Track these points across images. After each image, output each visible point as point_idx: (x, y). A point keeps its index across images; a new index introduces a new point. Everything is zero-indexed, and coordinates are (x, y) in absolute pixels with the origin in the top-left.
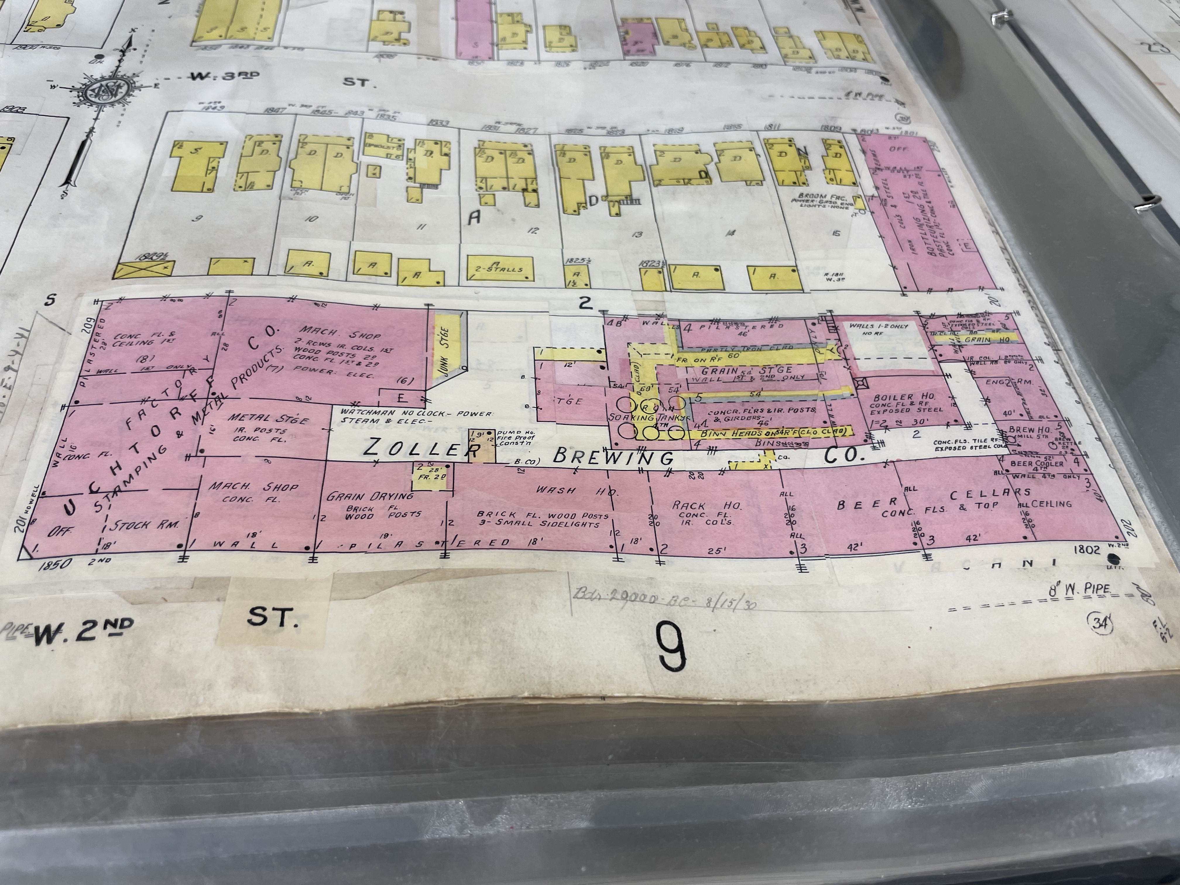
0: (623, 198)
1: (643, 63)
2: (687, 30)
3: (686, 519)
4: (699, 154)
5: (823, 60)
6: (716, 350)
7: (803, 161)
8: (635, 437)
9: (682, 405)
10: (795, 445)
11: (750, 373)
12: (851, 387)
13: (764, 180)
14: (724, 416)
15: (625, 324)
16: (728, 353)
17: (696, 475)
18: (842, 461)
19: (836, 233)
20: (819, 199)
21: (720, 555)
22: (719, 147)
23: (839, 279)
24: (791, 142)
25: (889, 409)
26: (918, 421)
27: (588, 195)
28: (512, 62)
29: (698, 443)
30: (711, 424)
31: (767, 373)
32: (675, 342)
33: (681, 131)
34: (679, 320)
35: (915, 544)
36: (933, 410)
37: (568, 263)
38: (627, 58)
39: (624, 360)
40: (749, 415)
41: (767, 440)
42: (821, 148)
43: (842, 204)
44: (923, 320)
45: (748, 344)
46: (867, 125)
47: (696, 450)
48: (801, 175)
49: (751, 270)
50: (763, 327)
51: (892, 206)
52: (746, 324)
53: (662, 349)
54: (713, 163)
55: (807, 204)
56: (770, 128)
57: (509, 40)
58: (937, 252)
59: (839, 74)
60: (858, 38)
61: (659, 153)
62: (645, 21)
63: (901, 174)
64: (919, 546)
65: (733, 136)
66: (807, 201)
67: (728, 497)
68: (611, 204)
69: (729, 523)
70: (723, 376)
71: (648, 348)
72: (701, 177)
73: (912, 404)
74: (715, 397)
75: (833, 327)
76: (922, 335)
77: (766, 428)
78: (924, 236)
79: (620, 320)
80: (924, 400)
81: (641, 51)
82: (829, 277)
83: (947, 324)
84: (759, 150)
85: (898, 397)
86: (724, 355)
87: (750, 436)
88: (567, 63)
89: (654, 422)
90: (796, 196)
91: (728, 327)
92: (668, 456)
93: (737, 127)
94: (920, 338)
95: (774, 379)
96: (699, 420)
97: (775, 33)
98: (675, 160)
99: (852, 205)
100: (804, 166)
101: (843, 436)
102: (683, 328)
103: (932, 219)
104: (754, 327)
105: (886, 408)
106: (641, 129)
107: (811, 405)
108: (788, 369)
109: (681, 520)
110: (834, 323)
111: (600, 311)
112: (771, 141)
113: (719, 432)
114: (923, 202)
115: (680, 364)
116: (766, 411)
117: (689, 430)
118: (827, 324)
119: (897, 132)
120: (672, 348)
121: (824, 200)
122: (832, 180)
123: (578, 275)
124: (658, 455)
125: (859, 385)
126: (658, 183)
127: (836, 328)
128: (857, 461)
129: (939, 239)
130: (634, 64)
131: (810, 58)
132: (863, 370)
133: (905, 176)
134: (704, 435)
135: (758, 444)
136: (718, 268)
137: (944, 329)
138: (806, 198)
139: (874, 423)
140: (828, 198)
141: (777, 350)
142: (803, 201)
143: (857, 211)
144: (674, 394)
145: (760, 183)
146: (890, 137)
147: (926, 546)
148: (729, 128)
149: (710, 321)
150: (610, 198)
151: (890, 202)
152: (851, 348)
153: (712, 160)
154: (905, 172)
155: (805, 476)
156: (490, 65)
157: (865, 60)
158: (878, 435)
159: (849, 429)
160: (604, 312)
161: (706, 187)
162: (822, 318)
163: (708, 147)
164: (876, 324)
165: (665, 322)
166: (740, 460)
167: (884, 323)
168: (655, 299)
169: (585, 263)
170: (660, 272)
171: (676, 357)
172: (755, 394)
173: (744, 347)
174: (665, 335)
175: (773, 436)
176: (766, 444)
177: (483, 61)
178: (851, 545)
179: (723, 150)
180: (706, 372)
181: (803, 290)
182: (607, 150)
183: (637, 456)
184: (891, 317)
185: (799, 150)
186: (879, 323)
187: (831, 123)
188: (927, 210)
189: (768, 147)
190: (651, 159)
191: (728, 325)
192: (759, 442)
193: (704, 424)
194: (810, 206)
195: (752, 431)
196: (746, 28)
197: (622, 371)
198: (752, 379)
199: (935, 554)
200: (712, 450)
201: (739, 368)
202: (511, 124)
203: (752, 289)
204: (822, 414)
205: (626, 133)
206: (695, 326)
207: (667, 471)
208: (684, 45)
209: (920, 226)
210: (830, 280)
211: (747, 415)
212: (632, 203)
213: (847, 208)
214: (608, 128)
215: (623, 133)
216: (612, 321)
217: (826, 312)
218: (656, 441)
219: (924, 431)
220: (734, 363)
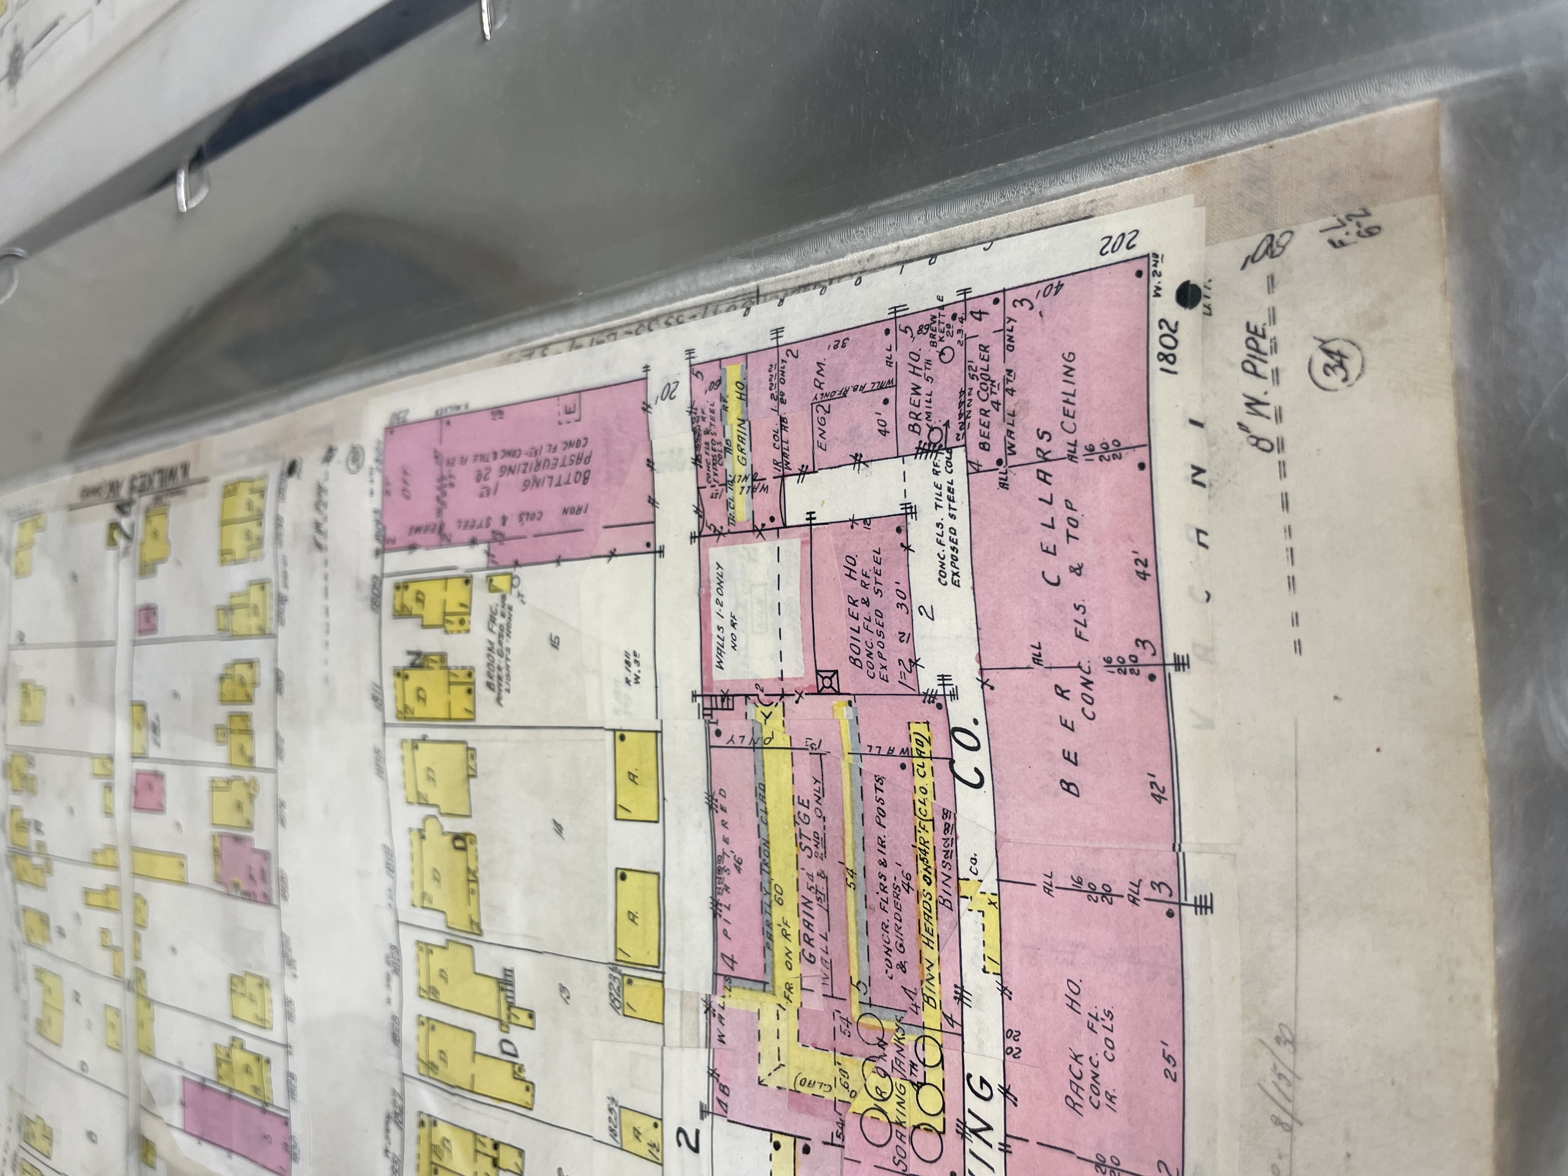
0: (502, 994)
1: (282, 879)
2: (229, 781)
3: (1103, 1099)
4: (427, 834)
5: (264, 568)
6: (769, 925)
7: (431, 665)
8: (939, 1133)
9: (874, 1022)
10: (948, 836)
11: (810, 876)
12: (834, 702)
13: (463, 742)
14: (895, 951)
15: (725, 1078)
16: (774, 904)
17: (1010, 1043)
18: (981, 759)
19: (555, 643)
20: (496, 657)
21: (1178, 1057)
22: (413, 798)
23: (636, 661)
24: (400, 674)
25: (876, 648)
26: (901, 601)
27: (496, 1053)
28: (291, 1092)
29: (949, 1019)
30: (911, 979)
31: (811, 844)
32: (754, 994)
33: (389, 853)
34: (715, 974)
35: (1152, 677)
36: (878, 567)
37: (618, 1138)
38: (275, 902)
39: (791, 1102)
40: (891, 902)
41: (940, 883)
42: (408, 625)
43: (503, 615)
44: (706, 531)
45: (757, 861)
46: (368, 528)
47: (962, 1026)
48: (456, 675)
49: (621, 814)
50: (724, 824)
51: (504, 524)
52: (719, 852)
53: (768, 1022)
54: (441, 819)
55: (504, 679)
56: (378, 700)
57: (256, 1082)
58: (582, 467)
59: (286, 550)
60: (230, 490)
61: (424, 902)
62: (217, 845)
63: (448, 490)
64: (1158, 671)
65: (393, 767)
66: (500, 678)
67: (1055, 999)
68: (513, 1019)
69: (1109, 1014)
70: (819, 926)
71: (768, 1046)
72: (464, 849)
73: (866, 602)
74: (858, 955)
75: (723, 701)
76: (734, 543)
77: (917, 880)
78: (555, 481)
79: (717, 1086)
80: (859, 576)
81: (264, 876)
82: (632, 678)
83: (713, 490)
84: (415, 733)
85: (855, 624)
86: (777, 914)
87: (933, 914)
88: (287, 1002)
89: (906, 1084)
90: (493, 695)
91: (727, 888)
92: (975, 1082)
93: (379, 756)
94: (740, 547)
95: (821, 835)
96: (903, 1002)
97: (227, 633)
98: (437, 879)
99: (504, 597)
100: (440, 664)
101: (929, 743)
102: (728, 971)
103: (524, 458)
104: (726, 841)
105: (874, 651)
106: (388, 919)
107: (870, 783)
108: (802, 804)
109: (1104, 1109)
110: (716, 696)
111: (702, 1118)
112: (401, 708)
113: (926, 971)
114: (495, 465)
115: (796, 996)
116: (884, 871)
117: (924, 1028)
118: (717, 709)
119: (377, 477)
120: (768, 1004)
121: (497, 646)
122: (462, 622)
123: (639, 1133)
124: (972, 1102)
125: (831, 686)
126: (475, 928)
127: (725, 696)
128: (980, 731)
129: (559, 454)
130: (283, 893)
131: (263, 588)
132: (803, 671)
133: (452, 485)
134: (931, 1001)
135: (947, 903)
136: (619, 872)
137: (723, 498)
138: (495, 678)
139: (903, 681)
140: (494, 638)
141: (766, 813)
142: (500, 685)
143: (515, 591)
144: (853, 1029)
145: (471, 753)
146: (386, 493)
147: (1158, 659)
148: (380, 771)
149: (715, 915)
150: (504, 1018)
151: (496, 525)
152: (762, 680)
153: (435, 817)
154: (444, 484)
155: (1010, 836)
156: (296, 1128)
157: (262, 493)
158: (928, 681)
159: (914, 728)
160: (704, 1112)
161: (479, 846)
162: (707, 713)
163: (415, 816)
164: (715, 621)
165: (717, 1001)
166: (981, 950)
167: (714, 607)
168: (678, 1008)
169: (617, 1109)
170: (630, 982)
171: (783, 1002)
172: (850, 880)
173: (762, 869)
174: (742, 1007)
175: (932, 871)
176: (946, 889)
177: (291, 1137)
178: (1153, 795)
179: (418, 794)
180: (811, 955)
181: (656, 732)
182: (424, 987)
183: (974, 1144)
184: (703, 589)
185: (413, 666)
186: (714, 615)
187: (367, 592)
188: (508, 461)
189: (410, 715)
190: (435, 921)
191: (722, 886)
192: (942, 902)
193: (911, 995)
194: (508, 675)
195: (922, 910)
196: (222, 678)
197: (810, 1111)
198: (822, 875)
199: (1175, 645)
200: (962, 996)
201: (802, 892)
202: (387, 1130)
203: (657, 822)
204: (888, 767)
205: (394, 943)
206: (726, 947)
207: (1005, 1096)
208: (251, 797)
209: (537, 483)
210: (637, 678)
211: (890, 907)
212: (511, 984)
213: (510, 608)
214: (389, 969)
215: (395, 949)
216: (719, 1101)
217: (696, 704)
218: (946, 1095)
219: (918, 598)
220: (792, 899)
